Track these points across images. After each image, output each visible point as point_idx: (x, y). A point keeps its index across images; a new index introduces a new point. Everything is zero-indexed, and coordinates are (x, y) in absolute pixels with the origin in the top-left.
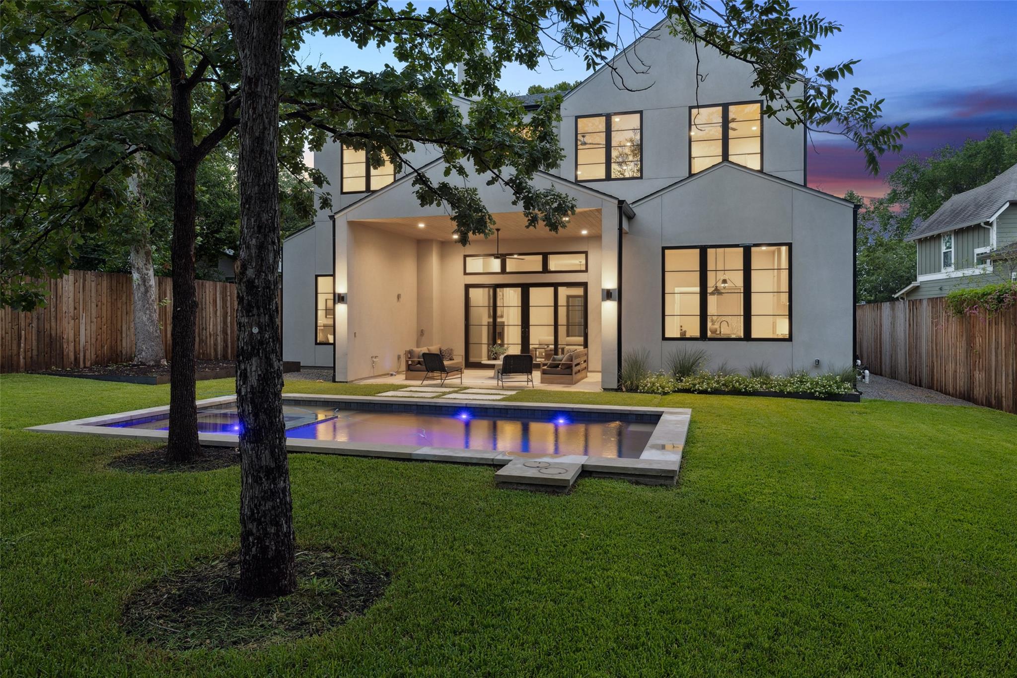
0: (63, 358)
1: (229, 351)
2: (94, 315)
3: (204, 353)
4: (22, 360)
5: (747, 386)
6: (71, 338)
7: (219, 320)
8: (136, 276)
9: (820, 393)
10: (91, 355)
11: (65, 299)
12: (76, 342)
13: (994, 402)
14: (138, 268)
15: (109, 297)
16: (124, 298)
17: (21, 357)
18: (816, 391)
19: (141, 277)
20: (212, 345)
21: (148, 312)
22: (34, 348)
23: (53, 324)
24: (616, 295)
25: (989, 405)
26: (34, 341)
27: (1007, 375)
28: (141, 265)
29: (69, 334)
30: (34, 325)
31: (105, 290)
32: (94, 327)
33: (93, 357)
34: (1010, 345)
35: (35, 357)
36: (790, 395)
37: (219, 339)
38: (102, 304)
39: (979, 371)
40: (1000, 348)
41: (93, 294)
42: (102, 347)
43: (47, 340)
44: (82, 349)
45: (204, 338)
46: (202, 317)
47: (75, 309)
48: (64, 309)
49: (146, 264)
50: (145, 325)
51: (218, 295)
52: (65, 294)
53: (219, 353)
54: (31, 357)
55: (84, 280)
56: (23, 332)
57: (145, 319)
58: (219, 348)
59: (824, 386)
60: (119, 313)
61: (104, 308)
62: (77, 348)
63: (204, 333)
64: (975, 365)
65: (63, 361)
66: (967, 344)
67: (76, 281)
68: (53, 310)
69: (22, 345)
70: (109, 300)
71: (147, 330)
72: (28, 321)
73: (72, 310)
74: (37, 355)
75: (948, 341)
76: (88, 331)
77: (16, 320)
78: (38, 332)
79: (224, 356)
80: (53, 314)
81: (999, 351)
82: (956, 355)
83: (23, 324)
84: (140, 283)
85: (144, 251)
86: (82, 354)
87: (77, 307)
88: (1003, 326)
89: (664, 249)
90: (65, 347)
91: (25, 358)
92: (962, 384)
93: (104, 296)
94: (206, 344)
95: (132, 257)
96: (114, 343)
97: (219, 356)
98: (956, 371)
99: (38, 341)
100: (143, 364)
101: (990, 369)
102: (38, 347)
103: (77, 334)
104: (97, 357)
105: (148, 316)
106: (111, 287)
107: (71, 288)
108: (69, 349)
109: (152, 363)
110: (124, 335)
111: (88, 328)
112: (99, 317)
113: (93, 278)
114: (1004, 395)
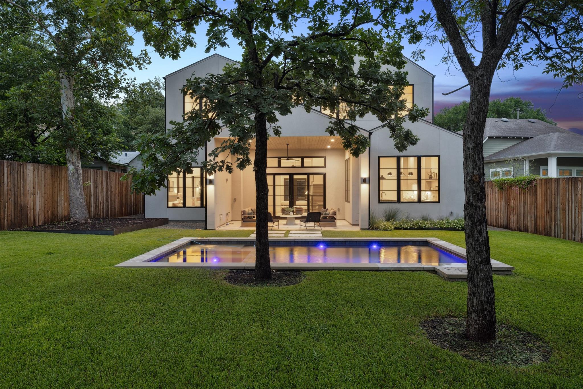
0: (27, 220)
1: (110, 212)
2: (43, 192)
3: (97, 214)
4: (6, 222)
5: (425, 225)
6: (32, 207)
7: (104, 194)
8: (71, 167)
9: (459, 228)
10: (42, 218)
11: (28, 182)
12: (35, 209)
13: (523, 229)
14: (73, 163)
15: (51, 181)
16: (58, 181)
17: (6, 220)
18: (457, 227)
19: (75, 168)
20: (101, 209)
21: (79, 190)
22: (12, 214)
23: (22, 198)
24: (367, 180)
25: (520, 230)
26: (12, 210)
27: (531, 217)
28: (75, 160)
29: (31, 204)
30: (12, 199)
31: (49, 176)
32: (43, 199)
33: (43, 218)
34: (533, 203)
35: (13, 220)
36: (445, 229)
37: (105, 205)
38: (48, 185)
39: (513, 215)
40: (526, 205)
41: (43, 179)
42: (48, 212)
43: (19, 208)
44: (37, 214)
45: (97, 205)
46: (97, 192)
47: (34, 188)
48: (28, 188)
49: (77, 160)
50: (78, 198)
51: (104, 179)
52: (29, 179)
53: (105, 213)
54: (11, 220)
55: (38, 170)
56: (7, 204)
57: (78, 194)
58: (105, 211)
59: (460, 224)
60: (56, 191)
61: (49, 187)
62: (35, 213)
63: (97, 202)
64: (510, 213)
65: (28, 222)
66: (505, 203)
67: (34, 170)
68: (22, 189)
69: (6, 212)
70: (51, 182)
71: (79, 201)
72: (9, 196)
73: (32, 188)
74: (14, 219)
75: (493, 201)
76: (41, 203)
77: (3, 196)
78: (15, 203)
79: (107, 216)
80: (22, 191)
81: (526, 206)
82: (498, 208)
83: (6, 198)
84: (75, 172)
85: (76, 152)
86: (37, 217)
87: (35, 187)
88: (529, 195)
89: (379, 157)
90: (29, 213)
91: (7, 221)
92: (502, 221)
93: (48, 179)
94: (98, 208)
95: (68, 155)
96: (53, 209)
97: (105, 216)
98: (498, 216)
99: (14, 209)
100: (77, 222)
101: (520, 214)
102: (14, 213)
103: (35, 204)
104: (45, 218)
105: (79, 192)
106: (52, 173)
107: (32, 175)
108: (31, 214)
109: (83, 221)
110: (59, 204)
111: (41, 200)
112: (46, 193)
113: (43, 168)
114: (529, 226)
